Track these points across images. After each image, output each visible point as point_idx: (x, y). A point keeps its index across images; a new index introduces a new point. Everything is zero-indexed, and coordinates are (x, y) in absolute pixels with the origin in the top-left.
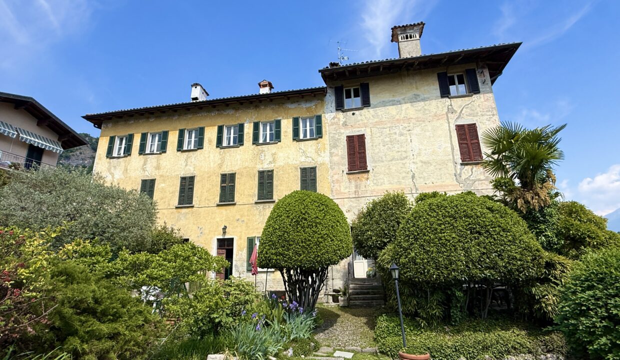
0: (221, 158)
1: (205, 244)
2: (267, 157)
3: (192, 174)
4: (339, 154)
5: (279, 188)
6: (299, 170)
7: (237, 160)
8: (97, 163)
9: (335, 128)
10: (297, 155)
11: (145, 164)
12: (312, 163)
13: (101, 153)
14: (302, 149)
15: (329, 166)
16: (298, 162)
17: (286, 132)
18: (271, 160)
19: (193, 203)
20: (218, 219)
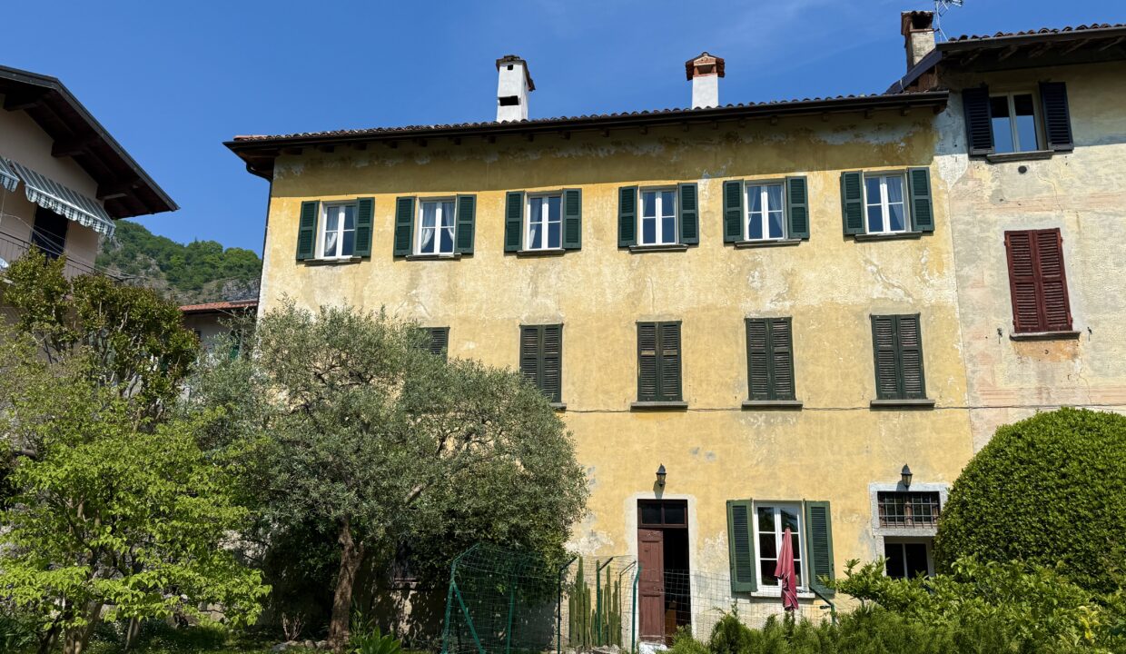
0: (634, 279)
1: (606, 512)
2: (768, 283)
3: (554, 318)
4: (986, 283)
5: (811, 368)
6: (869, 322)
7: (682, 286)
8: (271, 277)
9: (969, 209)
10: (859, 279)
11: (413, 283)
12: (905, 305)
13: (277, 246)
14: (872, 263)
15: (958, 316)
16: (862, 300)
17: (822, 212)
18: (782, 289)
19: (564, 399)
20: (638, 447)
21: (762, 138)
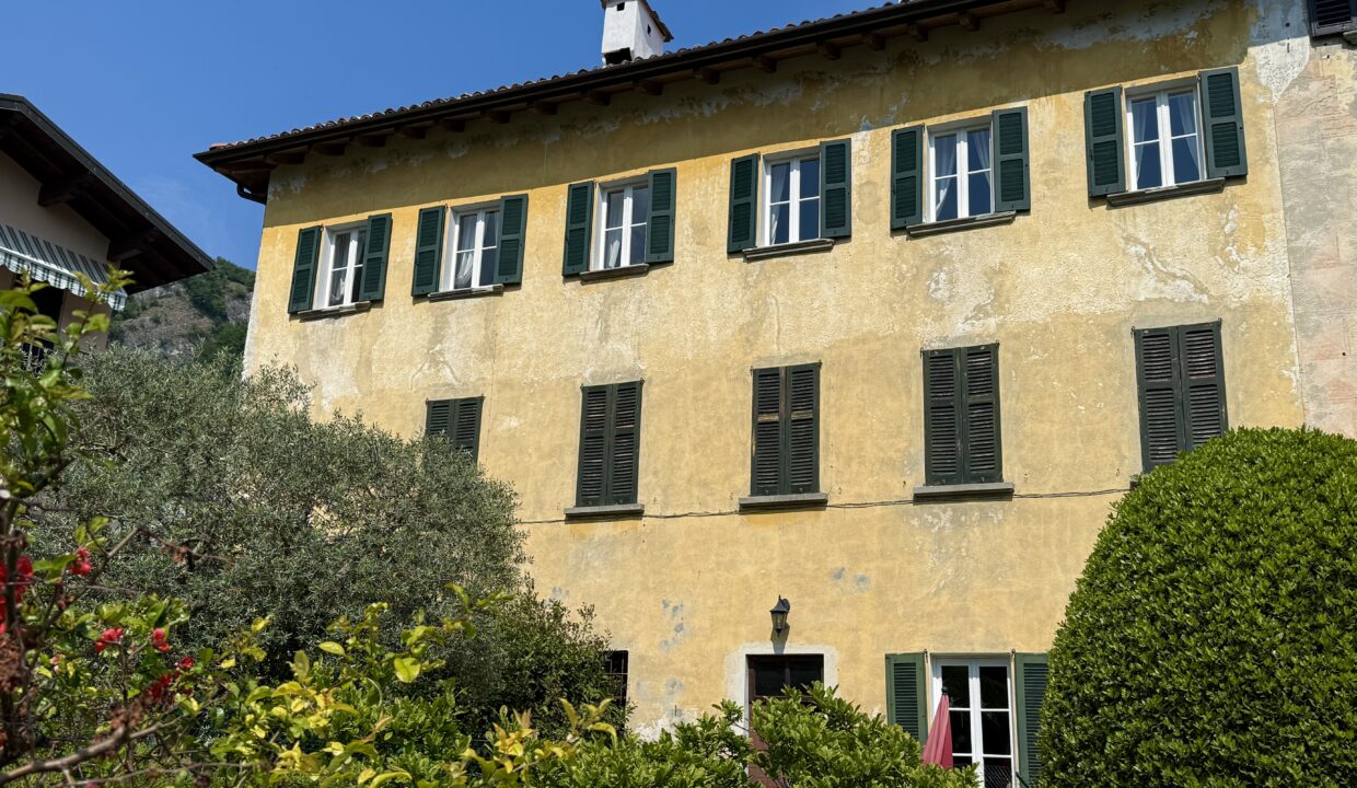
0: (750, 303)
1: (698, 676)
2: (962, 289)
3: (631, 371)
4: (1343, 258)
5: (1028, 426)
6: (1130, 343)
7: (823, 308)
8: (256, 339)
9: (1311, 130)
10: (1114, 271)
11: (438, 335)
12: (1196, 308)
14: (1137, 241)
15: (1291, 320)
16: (1120, 305)
17: (1053, 164)
18: (985, 298)
19: (641, 498)
20: (748, 570)
21: (956, 53)
